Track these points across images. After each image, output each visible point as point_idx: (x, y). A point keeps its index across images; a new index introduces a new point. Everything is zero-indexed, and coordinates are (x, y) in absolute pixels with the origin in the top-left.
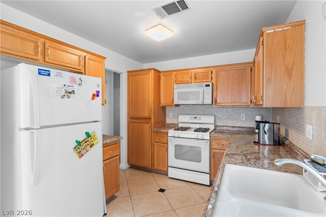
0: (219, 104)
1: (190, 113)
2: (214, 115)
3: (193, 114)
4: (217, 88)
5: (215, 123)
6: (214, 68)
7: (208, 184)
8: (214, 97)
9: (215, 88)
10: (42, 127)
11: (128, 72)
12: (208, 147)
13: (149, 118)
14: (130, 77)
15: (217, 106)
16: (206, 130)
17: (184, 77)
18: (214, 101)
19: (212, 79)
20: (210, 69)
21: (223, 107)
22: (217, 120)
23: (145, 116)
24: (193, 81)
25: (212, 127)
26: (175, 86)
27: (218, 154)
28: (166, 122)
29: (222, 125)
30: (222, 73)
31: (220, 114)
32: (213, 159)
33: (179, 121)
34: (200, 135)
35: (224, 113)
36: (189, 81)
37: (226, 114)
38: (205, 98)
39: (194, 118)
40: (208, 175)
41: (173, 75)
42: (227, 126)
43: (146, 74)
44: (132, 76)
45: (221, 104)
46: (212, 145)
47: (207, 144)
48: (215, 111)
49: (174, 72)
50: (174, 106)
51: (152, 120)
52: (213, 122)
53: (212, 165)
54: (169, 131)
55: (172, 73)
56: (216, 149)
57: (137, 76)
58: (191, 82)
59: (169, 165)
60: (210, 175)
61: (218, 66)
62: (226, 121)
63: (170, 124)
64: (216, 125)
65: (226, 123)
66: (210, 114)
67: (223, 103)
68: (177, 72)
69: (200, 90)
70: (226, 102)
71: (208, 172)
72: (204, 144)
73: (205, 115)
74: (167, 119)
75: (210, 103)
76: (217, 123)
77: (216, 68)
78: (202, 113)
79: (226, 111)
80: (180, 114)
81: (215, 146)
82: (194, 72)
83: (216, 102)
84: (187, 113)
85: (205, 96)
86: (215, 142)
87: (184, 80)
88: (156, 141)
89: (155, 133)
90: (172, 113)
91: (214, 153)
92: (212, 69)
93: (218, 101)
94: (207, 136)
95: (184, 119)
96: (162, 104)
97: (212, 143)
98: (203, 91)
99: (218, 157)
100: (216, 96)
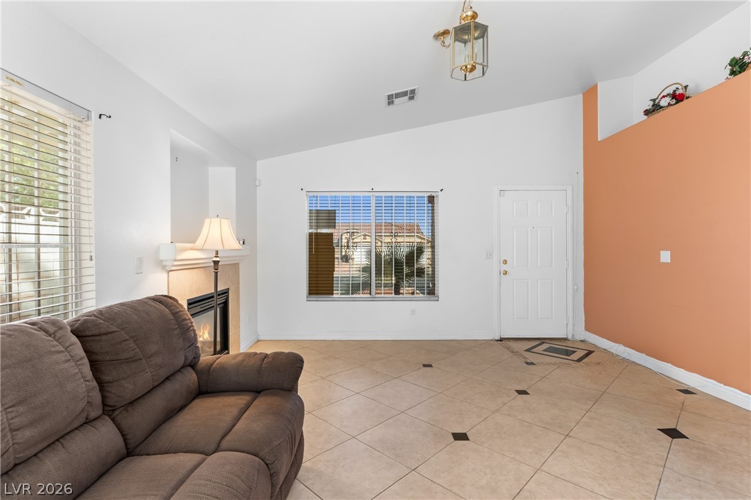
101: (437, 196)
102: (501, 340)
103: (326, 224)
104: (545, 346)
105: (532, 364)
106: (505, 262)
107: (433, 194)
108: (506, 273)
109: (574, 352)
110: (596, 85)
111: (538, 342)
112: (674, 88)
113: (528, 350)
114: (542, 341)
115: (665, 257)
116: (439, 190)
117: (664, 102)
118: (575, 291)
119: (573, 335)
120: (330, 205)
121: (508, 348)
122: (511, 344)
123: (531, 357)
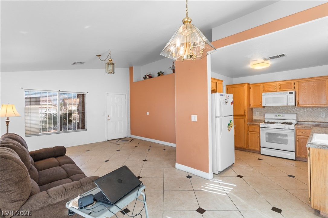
0: (301, 106)
1: (274, 112)
2: (296, 114)
3: (277, 113)
4: (299, 94)
5: (297, 119)
6: (296, 81)
7: (294, 159)
8: (297, 100)
9: (297, 95)
10: (224, 116)
11: (226, 86)
12: (294, 134)
13: (244, 116)
14: (228, 89)
15: (300, 107)
16: (291, 124)
17: (270, 87)
18: (297, 103)
19: (294, 88)
20: (293, 81)
21: (304, 108)
22: (299, 118)
23: (241, 114)
24: (278, 90)
25: (295, 122)
26: (263, 94)
27: (302, 139)
28: (253, 118)
29: (304, 120)
30: (304, 84)
31: (301, 113)
32: (297, 142)
33: (265, 117)
34: (287, 126)
35: (305, 112)
36: (275, 90)
37: (307, 113)
38: (289, 101)
39: (279, 115)
40: (294, 153)
41: (261, 86)
42: (308, 122)
43: (241, 87)
44: (229, 88)
45: (303, 106)
46: (297, 133)
47: (293, 132)
48: (297, 111)
49: (262, 84)
50: (262, 107)
51: (247, 117)
52: (295, 118)
53: (297, 147)
54: (261, 124)
55: (260, 85)
56: (301, 136)
57: (234, 88)
58: (276, 90)
59: (261, 146)
60: (295, 153)
61: (300, 79)
62: (307, 117)
63: (257, 120)
64: (298, 120)
65: (307, 119)
66: (292, 112)
67: (305, 105)
68: (264, 84)
69: (285, 96)
70: (307, 104)
71: (294, 151)
72: (290, 132)
73: (287, 113)
74: (254, 117)
75: (294, 105)
76: (299, 119)
77: (297, 81)
78: (285, 112)
79: (307, 111)
80: (266, 113)
81: (299, 133)
82: (279, 83)
83: (298, 104)
84: (272, 112)
85: (289, 100)
86: (299, 131)
87: (270, 89)
88: (249, 130)
89: (248, 125)
90: (258, 113)
91: (299, 138)
92: (294, 81)
93: (300, 103)
94: (292, 127)
95: (269, 117)
96: (252, 106)
97: (297, 132)
98: (288, 97)
99: (302, 141)
100: (299, 100)
101: (86, 94)
102: (108, 141)
103: (35, 104)
104: (121, 140)
105: (119, 145)
106: (109, 116)
107: (84, 93)
108: (109, 120)
109: (128, 140)
110: (133, 67)
111: (119, 140)
112: (149, 74)
113: (117, 142)
114: (120, 139)
115: (148, 113)
116: (86, 92)
117: (147, 77)
118: (128, 124)
119: (128, 136)
120: (36, 95)
121: (111, 142)
122: (111, 141)
123: (118, 143)
